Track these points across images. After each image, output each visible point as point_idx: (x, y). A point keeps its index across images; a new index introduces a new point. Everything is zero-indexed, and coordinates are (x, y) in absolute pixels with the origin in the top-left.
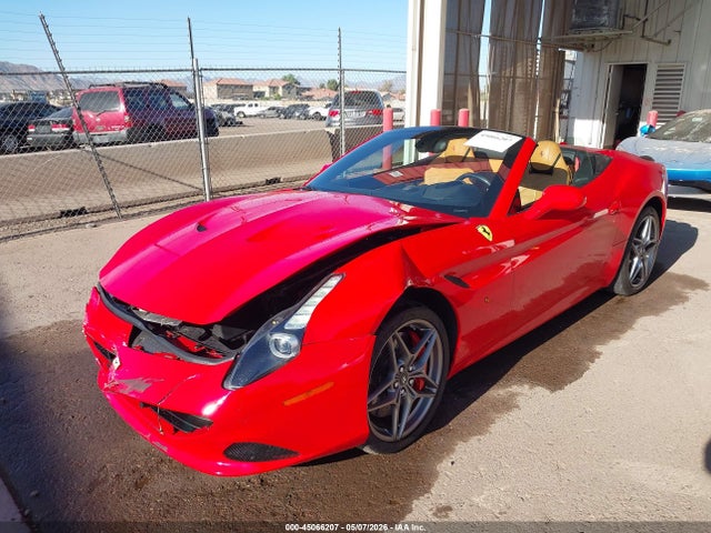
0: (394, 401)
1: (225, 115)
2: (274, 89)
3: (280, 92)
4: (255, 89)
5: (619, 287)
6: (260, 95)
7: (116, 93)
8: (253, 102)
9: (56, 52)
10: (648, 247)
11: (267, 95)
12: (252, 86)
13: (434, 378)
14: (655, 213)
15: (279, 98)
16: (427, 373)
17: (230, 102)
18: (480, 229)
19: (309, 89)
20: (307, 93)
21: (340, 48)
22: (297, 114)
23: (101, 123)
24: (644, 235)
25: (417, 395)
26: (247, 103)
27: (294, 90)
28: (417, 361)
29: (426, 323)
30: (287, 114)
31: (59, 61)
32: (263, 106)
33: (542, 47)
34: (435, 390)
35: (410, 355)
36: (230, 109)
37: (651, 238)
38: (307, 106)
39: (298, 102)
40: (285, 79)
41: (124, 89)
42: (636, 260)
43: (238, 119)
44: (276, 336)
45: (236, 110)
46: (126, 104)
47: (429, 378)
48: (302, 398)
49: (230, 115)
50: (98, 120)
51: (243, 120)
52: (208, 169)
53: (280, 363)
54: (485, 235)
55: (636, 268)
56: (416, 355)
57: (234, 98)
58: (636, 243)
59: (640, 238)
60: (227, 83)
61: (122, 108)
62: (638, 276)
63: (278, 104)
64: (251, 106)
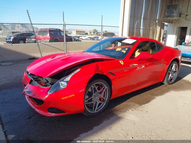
0: (93, 102)
1: (77, 38)
2: (91, 33)
3: (92, 33)
4: (86, 32)
5: (165, 82)
6: (87, 34)
7: (47, 31)
8: (85, 36)
9: (30, 19)
10: (175, 72)
11: (89, 34)
12: (85, 32)
13: (106, 99)
14: (177, 63)
15: (92, 35)
16: (104, 97)
17: (79, 35)
18: (120, 62)
19: (100, 33)
20: (99, 34)
21: (102, 20)
22: (96, 39)
23: (43, 38)
24: (173, 68)
25: (100, 102)
26: (83, 36)
27: (96, 33)
28: (100, 93)
29: (104, 84)
30: (93, 39)
31: (31, 21)
32: (87, 37)
33: (158, 22)
34: (106, 102)
35: (98, 91)
36: (79, 37)
37: (175, 70)
38: (98, 37)
39: (97, 36)
40: (94, 30)
41: (49, 30)
42: (170, 75)
43: (80, 40)
44: (61, 82)
45: (80, 38)
46: (49, 34)
47: (104, 99)
48: (66, 97)
49: (78, 39)
50: (42, 37)
51: (81, 40)
52: (66, 49)
53: (62, 89)
54: (121, 63)
55: (171, 77)
56: (100, 91)
57: (80, 34)
58: (170, 71)
59: (172, 69)
60: (79, 31)
61: (48, 35)
62: (171, 80)
63: (91, 36)
64: (84, 37)
